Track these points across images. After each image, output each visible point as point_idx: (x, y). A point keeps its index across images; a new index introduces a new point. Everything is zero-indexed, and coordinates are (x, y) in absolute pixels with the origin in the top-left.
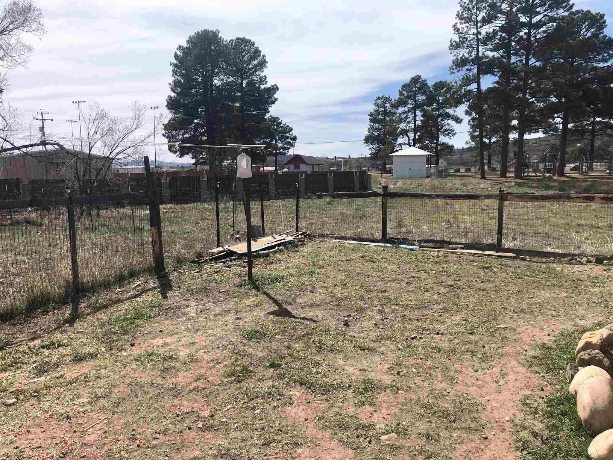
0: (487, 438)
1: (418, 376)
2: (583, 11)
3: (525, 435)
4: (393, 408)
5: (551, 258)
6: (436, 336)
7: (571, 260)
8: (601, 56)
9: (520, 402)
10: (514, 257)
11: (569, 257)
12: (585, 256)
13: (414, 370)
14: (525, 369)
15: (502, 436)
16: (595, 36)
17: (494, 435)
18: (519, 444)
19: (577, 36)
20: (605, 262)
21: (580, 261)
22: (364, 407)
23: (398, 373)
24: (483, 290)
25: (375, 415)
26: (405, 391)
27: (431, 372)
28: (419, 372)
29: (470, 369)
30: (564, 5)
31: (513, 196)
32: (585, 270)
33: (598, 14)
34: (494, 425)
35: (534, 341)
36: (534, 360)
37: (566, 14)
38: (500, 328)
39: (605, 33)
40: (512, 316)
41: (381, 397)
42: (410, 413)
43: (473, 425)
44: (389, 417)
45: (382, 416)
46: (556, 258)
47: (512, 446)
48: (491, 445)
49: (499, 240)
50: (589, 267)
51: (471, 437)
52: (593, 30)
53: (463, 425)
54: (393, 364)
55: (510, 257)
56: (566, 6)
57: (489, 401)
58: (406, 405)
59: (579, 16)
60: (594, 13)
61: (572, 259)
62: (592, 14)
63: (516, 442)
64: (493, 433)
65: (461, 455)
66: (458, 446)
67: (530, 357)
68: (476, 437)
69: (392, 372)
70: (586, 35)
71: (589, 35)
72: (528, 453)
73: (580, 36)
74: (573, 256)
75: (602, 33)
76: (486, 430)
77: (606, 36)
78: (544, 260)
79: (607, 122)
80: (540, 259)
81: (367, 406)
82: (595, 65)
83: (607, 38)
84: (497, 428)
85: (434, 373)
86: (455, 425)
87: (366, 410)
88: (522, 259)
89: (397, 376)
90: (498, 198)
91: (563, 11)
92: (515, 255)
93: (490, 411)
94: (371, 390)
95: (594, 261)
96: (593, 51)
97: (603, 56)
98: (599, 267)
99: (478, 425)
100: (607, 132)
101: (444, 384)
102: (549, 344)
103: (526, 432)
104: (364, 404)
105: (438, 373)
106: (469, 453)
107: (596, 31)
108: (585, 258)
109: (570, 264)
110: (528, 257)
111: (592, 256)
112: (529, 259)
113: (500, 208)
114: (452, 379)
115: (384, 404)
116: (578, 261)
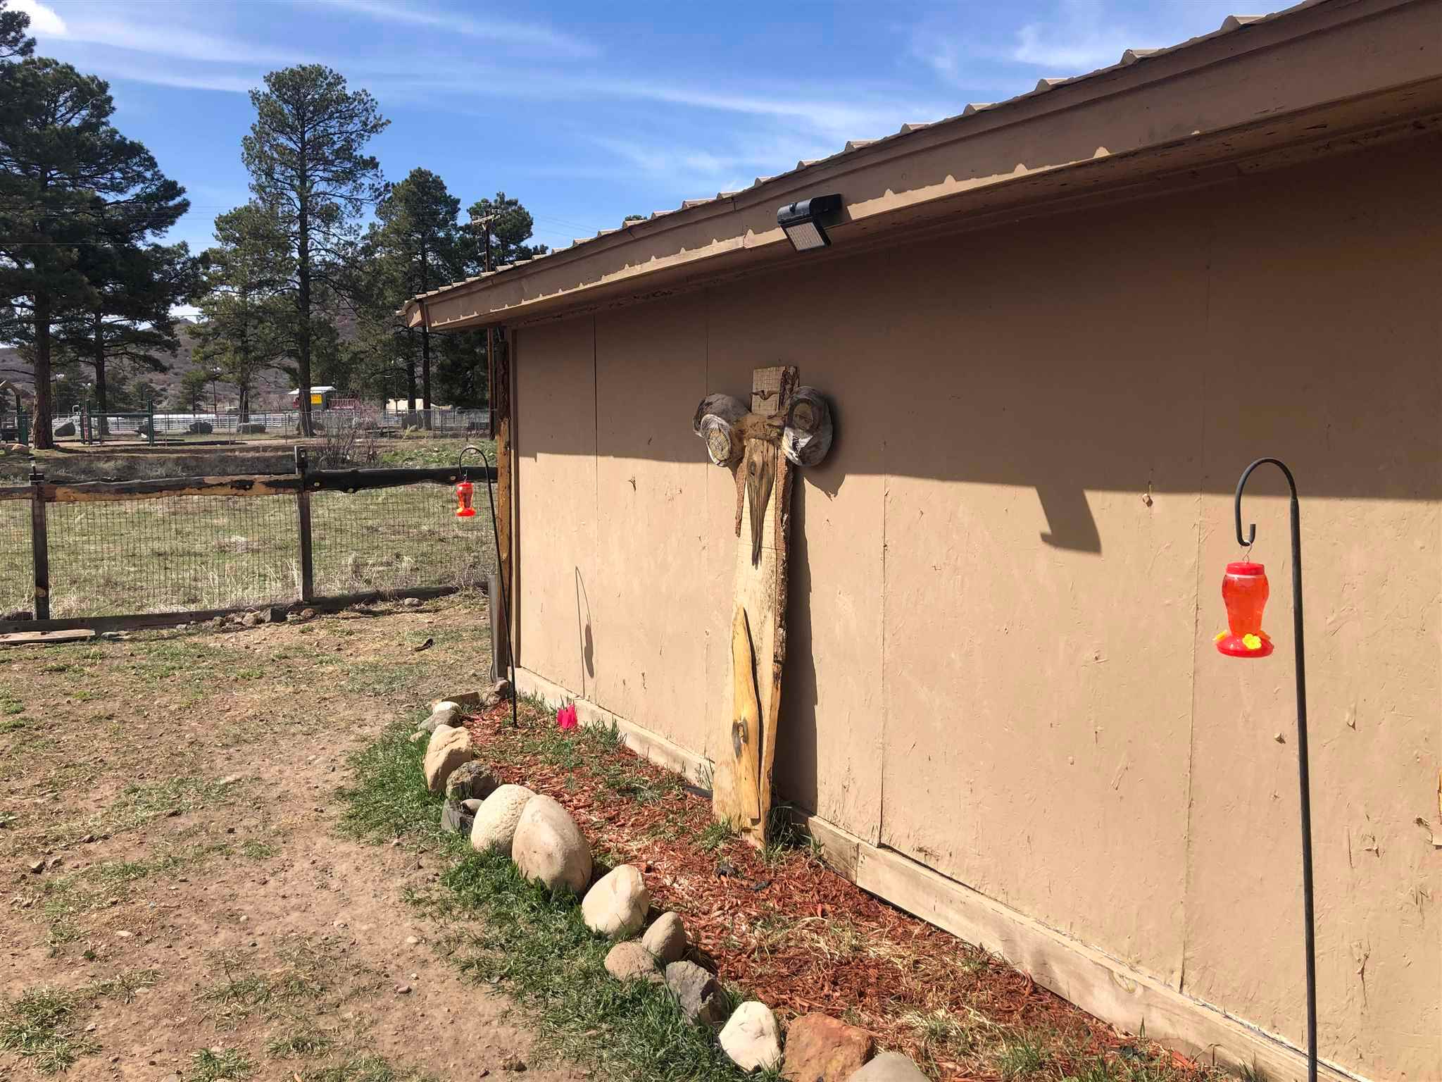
0: (409, 991)
1: (147, 942)
2: (57, 64)
3: (466, 952)
4: (153, 1033)
5: (178, 627)
6: (92, 846)
7: (222, 624)
8: (109, 176)
9: (403, 904)
10: (93, 638)
11: (218, 618)
12: (248, 611)
13: (125, 933)
14: (352, 842)
15: (431, 972)
16: (87, 126)
17: (417, 978)
18: (472, 972)
19: (47, 118)
20: (289, 617)
21: (240, 623)
22: (76, 1065)
23: (91, 956)
24: (107, 718)
25: (123, 1067)
26: (148, 986)
27: (171, 920)
28: (140, 934)
29: (249, 884)
30: (9, 38)
31: (69, 487)
32: (265, 639)
33: (94, 79)
34: (400, 961)
35: (317, 790)
36: (353, 821)
37: (18, 59)
38: (227, 784)
39: (112, 125)
40: (228, 756)
41: (99, 1023)
42: (205, 1023)
43: (365, 981)
44: (165, 1055)
45: (145, 1062)
46: (188, 623)
47: (463, 980)
48: (428, 999)
49: (42, 602)
50: (264, 631)
51: (379, 1003)
52: (84, 113)
53: (348, 990)
54: (54, 942)
55: (83, 639)
56: (16, 41)
57: (346, 925)
58: (179, 1012)
59: (48, 73)
60: (84, 76)
61: (225, 619)
62: (78, 76)
63: (464, 970)
64: (414, 975)
65: (395, 1043)
66: (372, 1031)
67: (342, 819)
68: (388, 998)
69: (69, 959)
70: (69, 120)
71: (75, 122)
72: (502, 978)
73: (55, 120)
74: (224, 613)
75: (106, 124)
76: (393, 978)
77: (114, 132)
78: (165, 632)
79: (127, 327)
80: (155, 632)
81: (85, 1060)
82: (98, 194)
83: (117, 137)
84: (408, 964)
85: (180, 921)
86: (329, 997)
87: (88, 1069)
88: (115, 639)
89: (92, 965)
90: (29, 495)
91: (12, 52)
92: (92, 633)
93: (366, 942)
94: (59, 1021)
95: (268, 618)
96: (89, 162)
97: (113, 178)
98: (285, 628)
99: (372, 975)
100: (129, 350)
101: (223, 934)
102: (350, 786)
103: (464, 947)
104: (70, 1060)
105: (188, 918)
106: (406, 1032)
107: (92, 115)
108: (248, 614)
109: (224, 631)
110: (122, 632)
111: (262, 608)
112: (127, 637)
113: (38, 520)
114: (233, 916)
115: (123, 1034)
116: (238, 623)
